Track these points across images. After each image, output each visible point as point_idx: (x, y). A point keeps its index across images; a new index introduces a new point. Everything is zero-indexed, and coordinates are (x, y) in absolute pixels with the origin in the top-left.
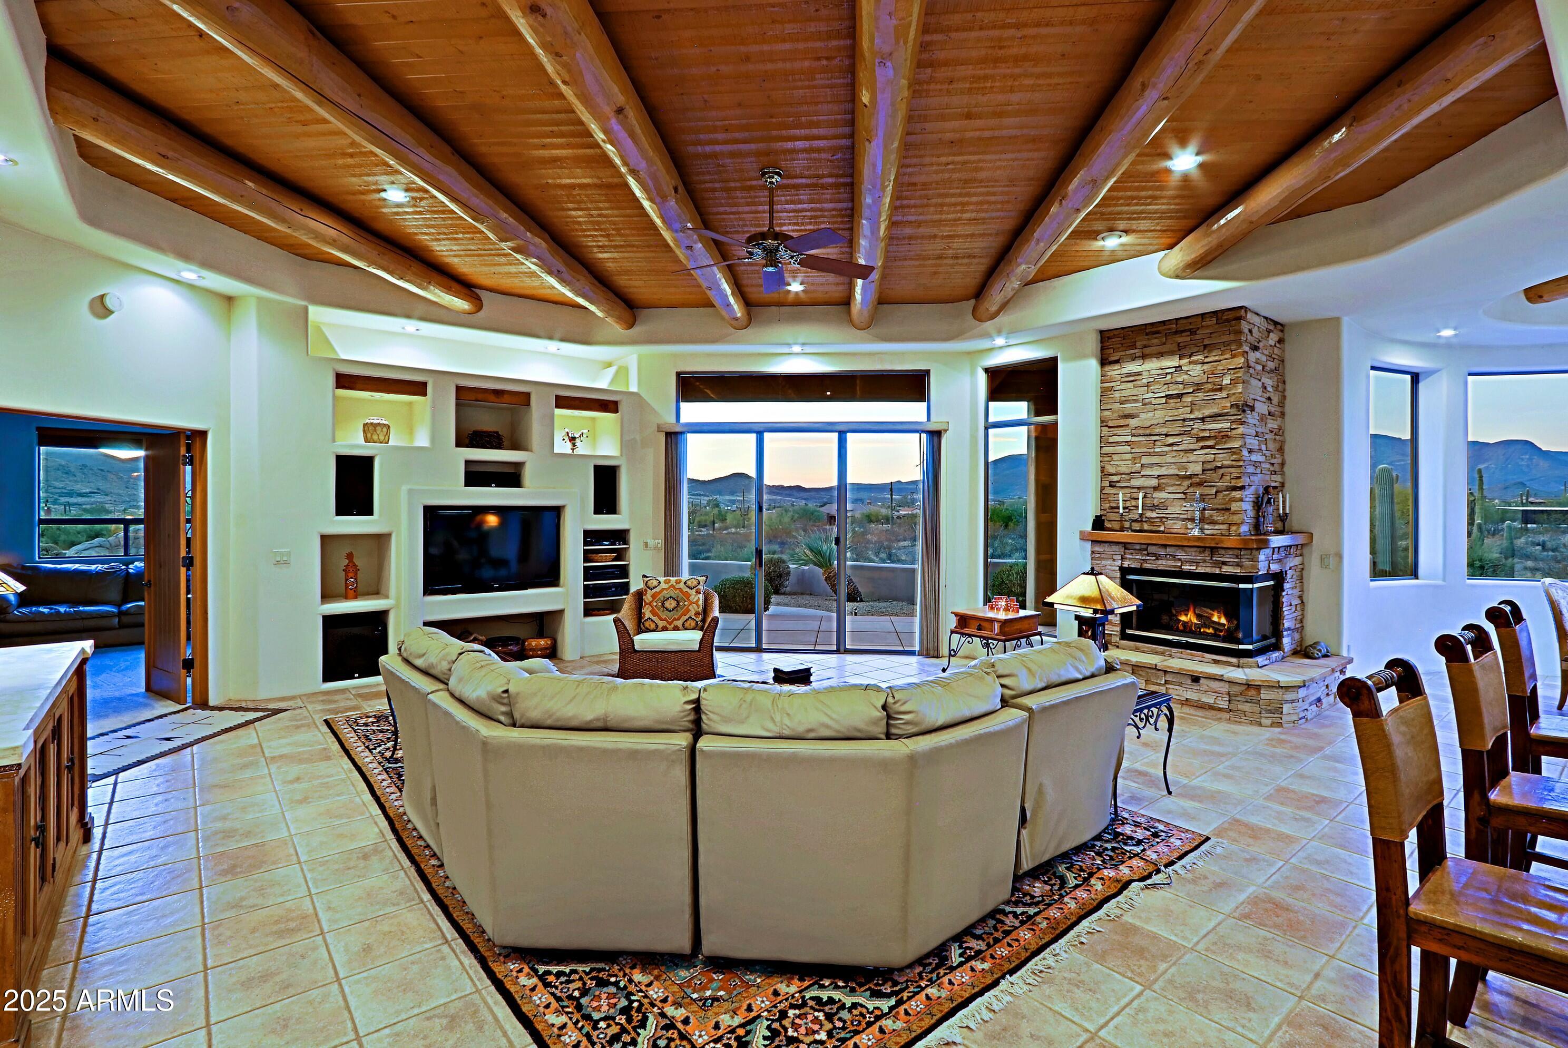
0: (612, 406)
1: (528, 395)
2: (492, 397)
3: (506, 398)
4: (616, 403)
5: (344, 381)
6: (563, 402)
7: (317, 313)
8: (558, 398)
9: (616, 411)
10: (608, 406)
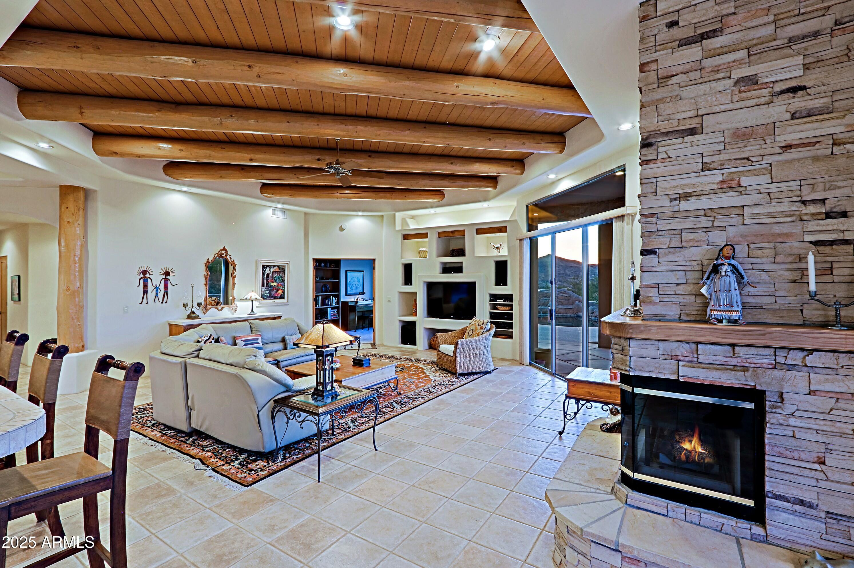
0: (504, 229)
1: (464, 231)
2: (451, 234)
3: (456, 234)
4: (506, 227)
5: (406, 237)
6: (479, 232)
7: (399, 215)
8: (477, 230)
9: (506, 232)
10: (502, 229)
